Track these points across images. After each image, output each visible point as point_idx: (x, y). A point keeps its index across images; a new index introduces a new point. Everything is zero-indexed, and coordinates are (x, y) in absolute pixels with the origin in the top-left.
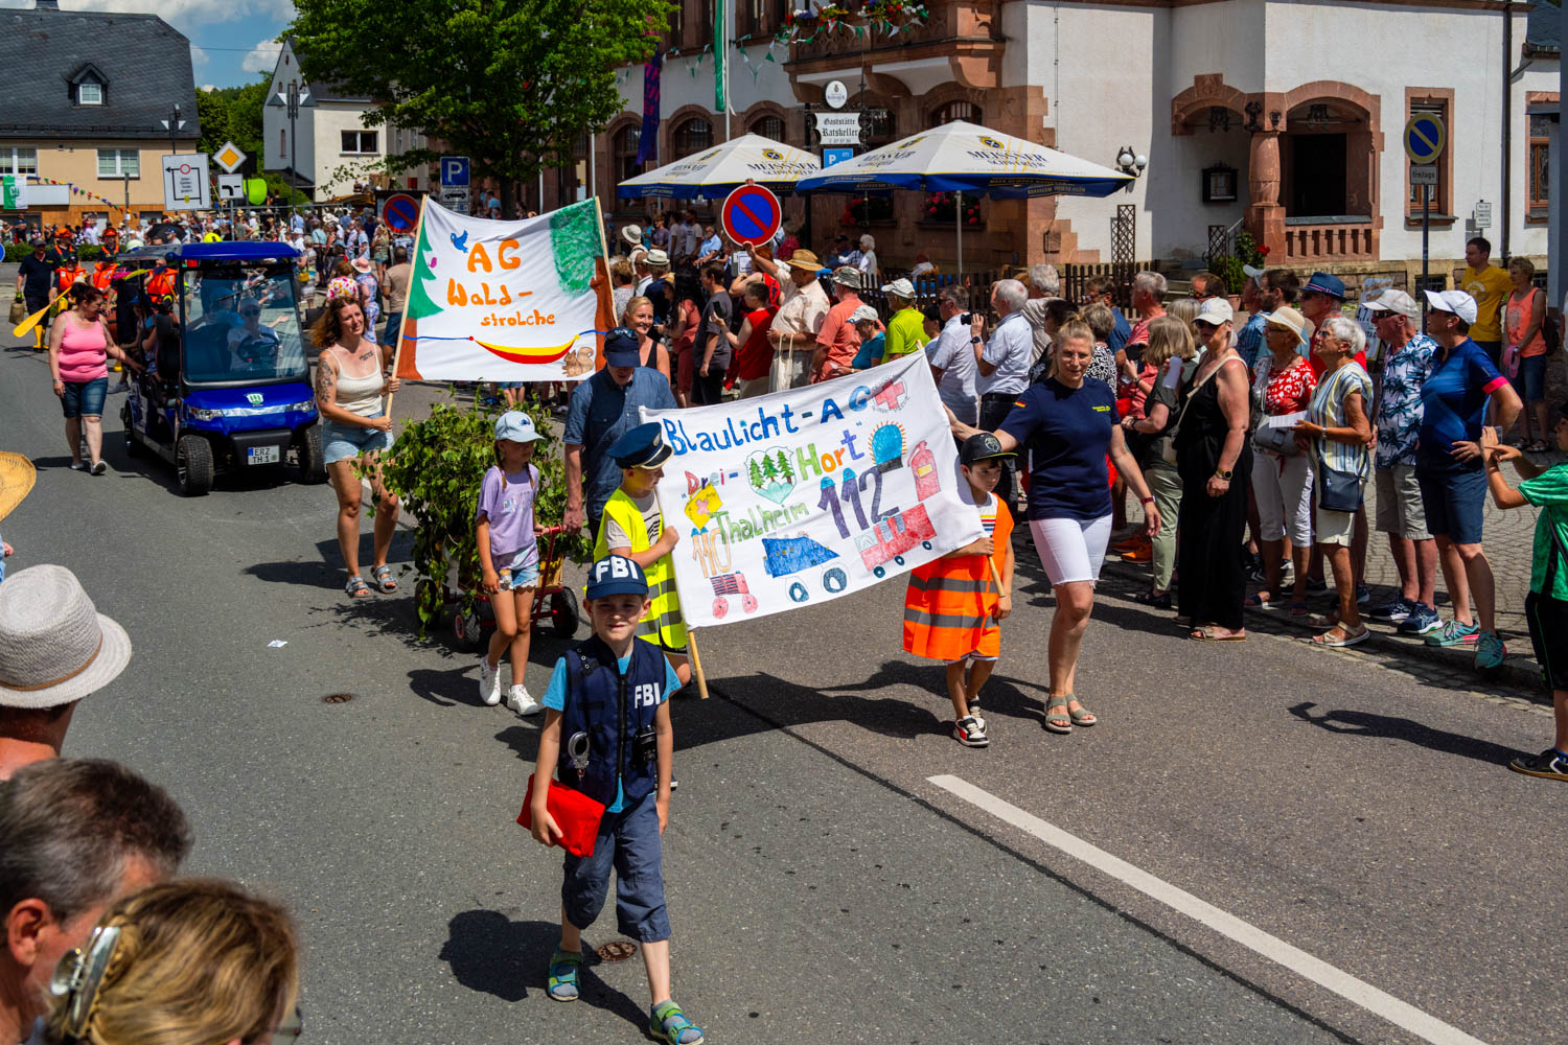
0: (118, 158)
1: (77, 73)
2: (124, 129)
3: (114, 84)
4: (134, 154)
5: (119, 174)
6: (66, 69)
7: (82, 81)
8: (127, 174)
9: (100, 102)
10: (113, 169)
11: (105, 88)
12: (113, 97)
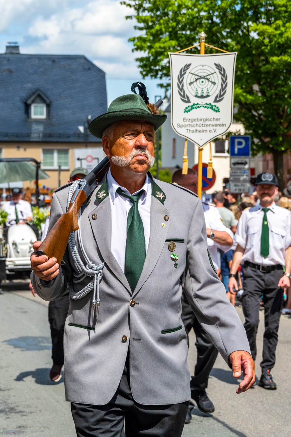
0: (56, 155)
1: (30, 96)
2: (60, 136)
3: (55, 104)
4: (66, 152)
5: (56, 167)
6: (24, 94)
7: (33, 102)
8: (60, 167)
9: (44, 117)
10: (52, 164)
11: (48, 106)
12: (53, 113)
